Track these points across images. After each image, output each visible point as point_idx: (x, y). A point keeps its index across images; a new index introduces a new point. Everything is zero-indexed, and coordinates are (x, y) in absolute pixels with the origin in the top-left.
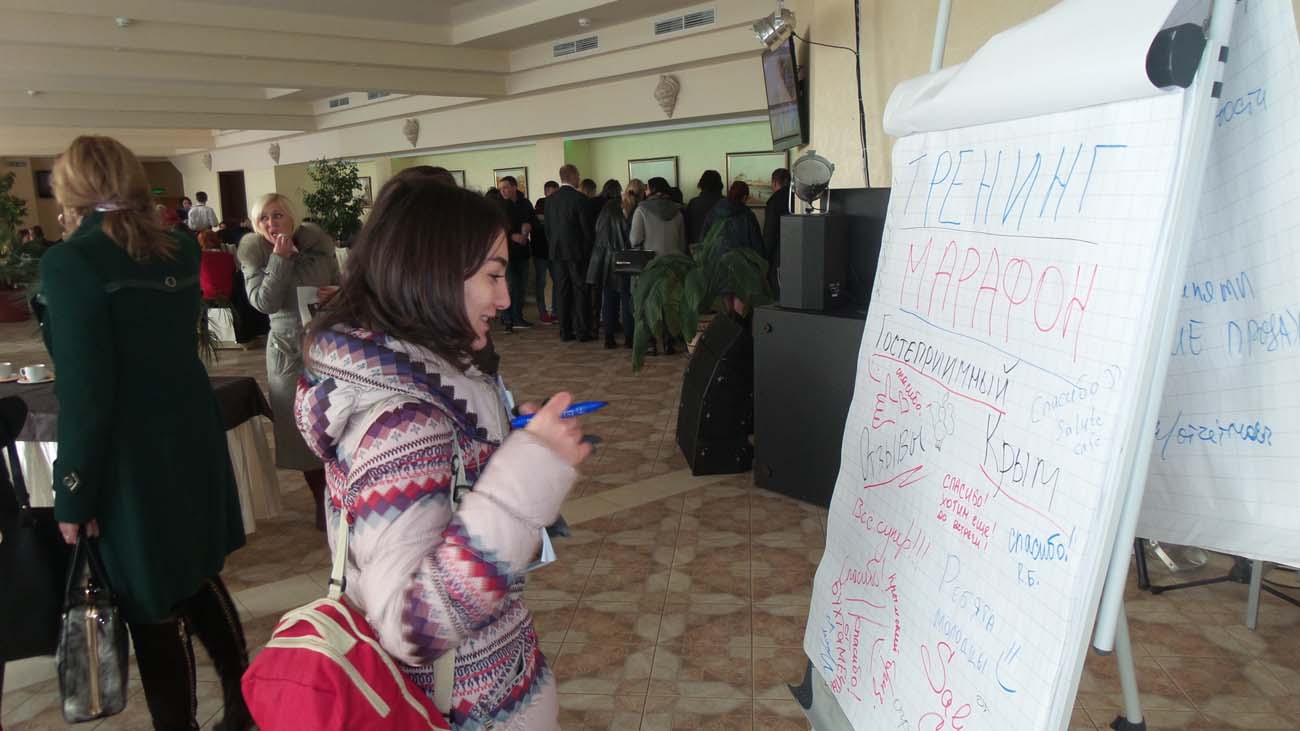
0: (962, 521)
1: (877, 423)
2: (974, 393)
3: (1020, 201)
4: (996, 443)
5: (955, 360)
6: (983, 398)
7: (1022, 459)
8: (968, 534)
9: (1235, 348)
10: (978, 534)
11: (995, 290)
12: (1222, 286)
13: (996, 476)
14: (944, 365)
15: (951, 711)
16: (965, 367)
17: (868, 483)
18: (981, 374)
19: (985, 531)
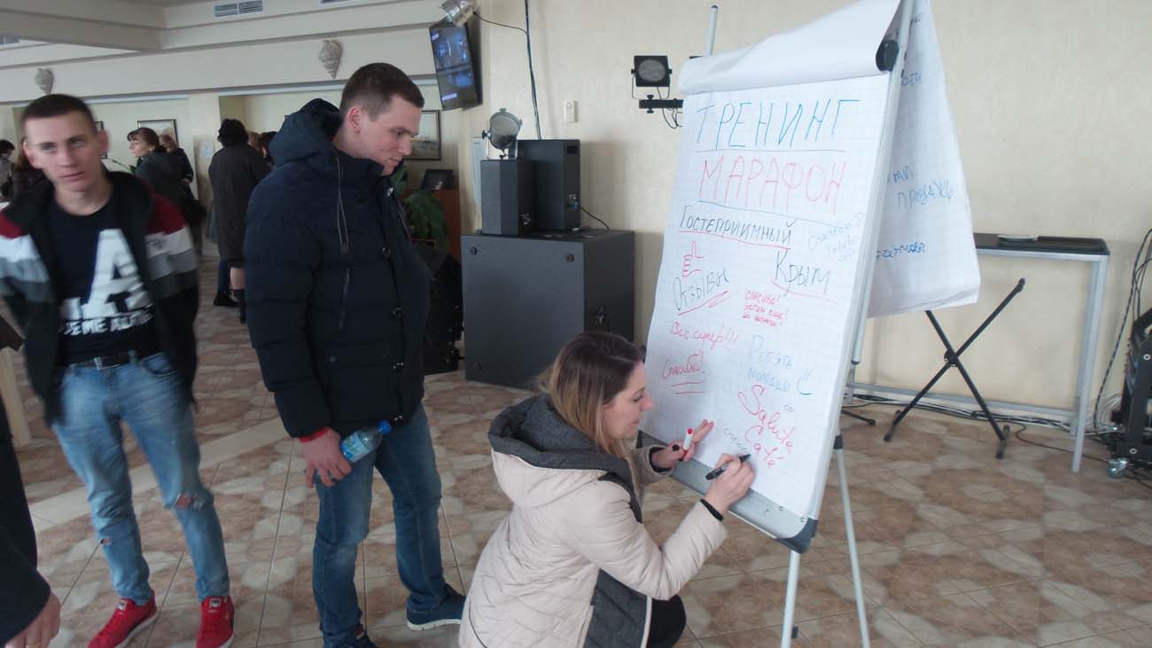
0: (761, 315)
1: (685, 273)
2: (766, 241)
3: (790, 132)
4: (785, 267)
5: (749, 226)
6: (773, 243)
7: (804, 272)
8: (767, 321)
9: (902, 207)
10: (775, 320)
11: (776, 181)
12: (895, 175)
13: (786, 285)
14: (740, 229)
15: (767, 420)
16: (757, 228)
17: (680, 312)
18: (770, 231)
19: (779, 317)
